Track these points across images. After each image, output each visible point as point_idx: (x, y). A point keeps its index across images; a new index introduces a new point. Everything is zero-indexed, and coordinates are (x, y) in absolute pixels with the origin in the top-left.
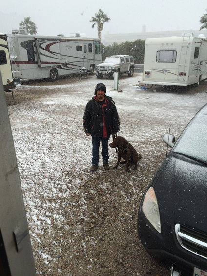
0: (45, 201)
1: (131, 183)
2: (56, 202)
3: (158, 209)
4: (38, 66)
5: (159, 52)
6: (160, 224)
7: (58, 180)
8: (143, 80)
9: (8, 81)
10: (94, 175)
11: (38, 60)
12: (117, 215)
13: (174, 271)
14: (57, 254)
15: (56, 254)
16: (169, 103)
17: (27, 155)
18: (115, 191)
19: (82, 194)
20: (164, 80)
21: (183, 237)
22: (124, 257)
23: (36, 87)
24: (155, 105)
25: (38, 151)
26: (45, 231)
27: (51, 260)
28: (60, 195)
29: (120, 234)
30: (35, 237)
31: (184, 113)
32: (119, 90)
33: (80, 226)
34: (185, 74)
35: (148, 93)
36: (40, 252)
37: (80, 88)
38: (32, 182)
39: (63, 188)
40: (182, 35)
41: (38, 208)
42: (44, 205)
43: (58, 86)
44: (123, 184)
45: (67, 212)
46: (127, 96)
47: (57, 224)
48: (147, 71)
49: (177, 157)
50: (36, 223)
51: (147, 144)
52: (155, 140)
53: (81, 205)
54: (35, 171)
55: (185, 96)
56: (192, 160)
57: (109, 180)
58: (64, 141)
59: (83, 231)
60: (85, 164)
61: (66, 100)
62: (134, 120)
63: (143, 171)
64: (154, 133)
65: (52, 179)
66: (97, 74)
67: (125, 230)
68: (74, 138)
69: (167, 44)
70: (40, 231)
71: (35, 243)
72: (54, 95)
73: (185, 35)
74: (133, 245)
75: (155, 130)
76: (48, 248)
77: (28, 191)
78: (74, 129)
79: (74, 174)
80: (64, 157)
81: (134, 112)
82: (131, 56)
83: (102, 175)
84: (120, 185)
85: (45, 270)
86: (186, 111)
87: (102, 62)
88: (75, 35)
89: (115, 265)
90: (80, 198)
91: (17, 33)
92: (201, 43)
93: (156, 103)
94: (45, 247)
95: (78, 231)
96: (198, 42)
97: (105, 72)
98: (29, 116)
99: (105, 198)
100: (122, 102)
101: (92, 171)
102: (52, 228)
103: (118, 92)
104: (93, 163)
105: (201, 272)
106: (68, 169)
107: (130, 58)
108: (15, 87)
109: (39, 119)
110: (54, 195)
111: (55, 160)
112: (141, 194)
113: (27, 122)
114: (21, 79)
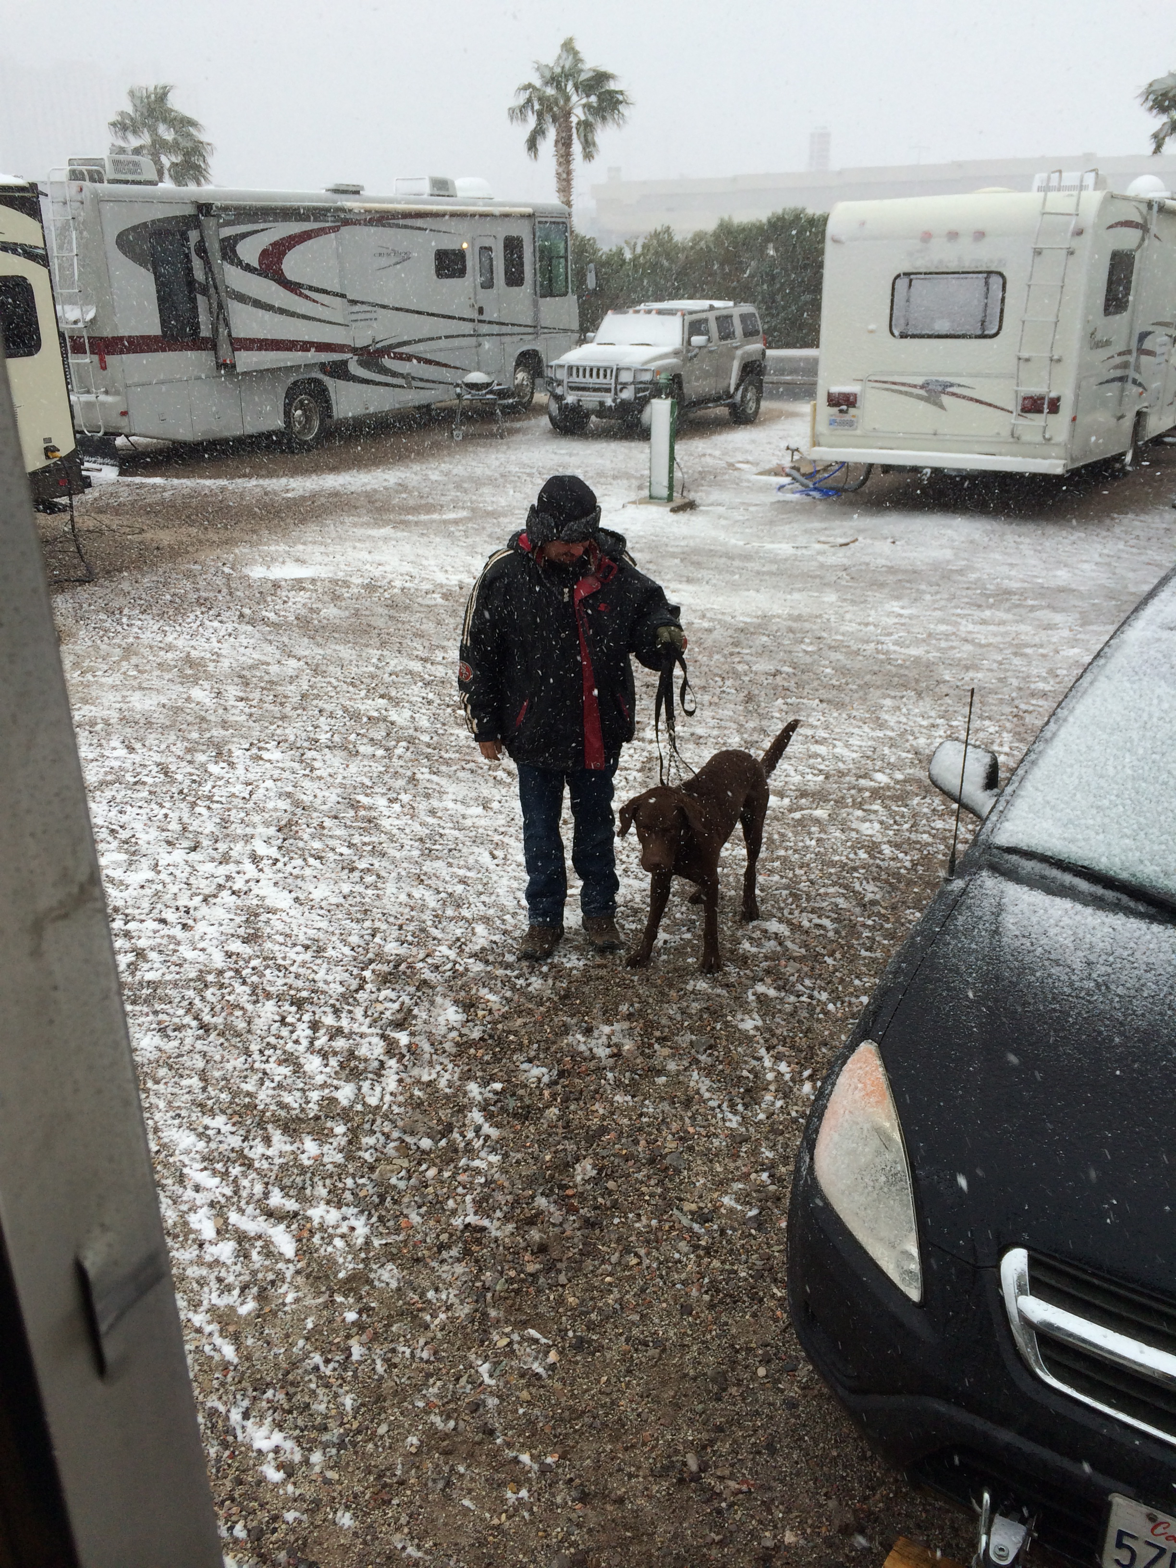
0: (261, 1124)
1: (749, 1024)
2: (322, 1136)
3: (902, 1166)
4: (220, 366)
5: (902, 283)
6: (914, 1251)
7: (337, 1012)
8: (815, 443)
9: (49, 451)
10: (536, 983)
11: (215, 330)
12: (668, 1204)
13: (998, 1519)
14: (332, 1424)
15: (326, 1429)
16: (960, 572)
17: (155, 867)
18: (659, 1073)
19: (473, 1088)
20: (936, 439)
21: (1050, 1326)
22: (712, 1442)
23: (208, 482)
24: (882, 585)
25: (222, 846)
26: (262, 1297)
27: (297, 1457)
28: (345, 1094)
29: (686, 1310)
30: (208, 1329)
31: (1049, 627)
32: (678, 500)
33: (459, 1269)
34: (1054, 406)
35: (845, 515)
36: (235, 1416)
37: (458, 487)
38: (188, 1020)
39: (363, 1051)
40: (1039, 179)
41: (219, 1166)
42: (257, 1150)
43: (332, 481)
44: (700, 1031)
45: (384, 1191)
46: (722, 536)
47: (331, 1260)
48: (836, 389)
49: (1013, 875)
50: (212, 1252)
51: (840, 802)
52: (882, 778)
53: (469, 1150)
54: (202, 958)
55: (1051, 529)
56: (1099, 890)
57: (624, 1008)
58: (367, 791)
59: (480, 1297)
60: (486, 920)
61: (377, 557)
62: (763, 666)
63: (817, 957)
64: (881, 741)
65: (299, 1003)
66: (554, 407)
67: (714, 1288)
68: (423, 774)
69: (953, 236)
70: (233, 1298)
71: (207, 1365)
72: (311, 531)
73: (1054, 182)
74: (762, 1372)
75: (881, 725)
76: (281, 1396)
77: (162, 1072)
78: (424, 723)
79: (428, 975)
80: (370, 879)
81: (763, 624)
82: (747, 308)
83: (587, 978)
84: (690, 1037)
85: (264, 1516)
86: (1058, 618)
87: (582, 341)
88: (425, 187)
89: (660, 1488)
90: (461, 1110)
91: (96, 177)
92: (1143, 227)
93: (891, 570)
94: (260, 1387)
95: (449, 1295)
96: (1128, 224)
97: (597, 397)
98: (169, 648)
99: (599, 1108)
100: (698, 565)
101: (525, 956)
102: (300, 1280)
103: (674, 510)
104: (534, 911)
105: (1152, 1518)
106: (392, 948)
107: (744, 318)
108: (87, 483)
109: (225, 663)
110: (315, 1096)
111: (317, 895)
112: (807, 1087)
113: (156, 683)
114: (120, 441)
